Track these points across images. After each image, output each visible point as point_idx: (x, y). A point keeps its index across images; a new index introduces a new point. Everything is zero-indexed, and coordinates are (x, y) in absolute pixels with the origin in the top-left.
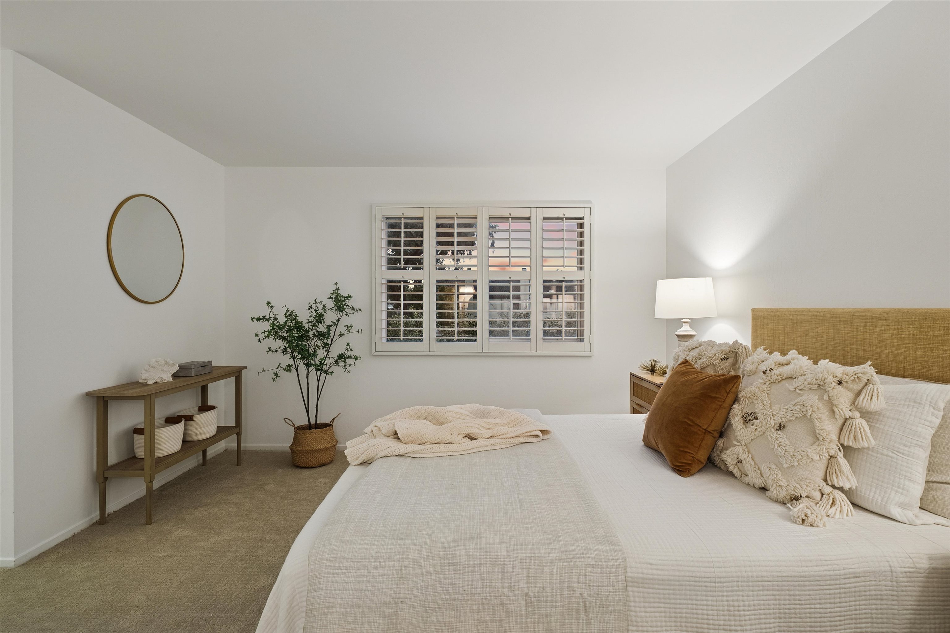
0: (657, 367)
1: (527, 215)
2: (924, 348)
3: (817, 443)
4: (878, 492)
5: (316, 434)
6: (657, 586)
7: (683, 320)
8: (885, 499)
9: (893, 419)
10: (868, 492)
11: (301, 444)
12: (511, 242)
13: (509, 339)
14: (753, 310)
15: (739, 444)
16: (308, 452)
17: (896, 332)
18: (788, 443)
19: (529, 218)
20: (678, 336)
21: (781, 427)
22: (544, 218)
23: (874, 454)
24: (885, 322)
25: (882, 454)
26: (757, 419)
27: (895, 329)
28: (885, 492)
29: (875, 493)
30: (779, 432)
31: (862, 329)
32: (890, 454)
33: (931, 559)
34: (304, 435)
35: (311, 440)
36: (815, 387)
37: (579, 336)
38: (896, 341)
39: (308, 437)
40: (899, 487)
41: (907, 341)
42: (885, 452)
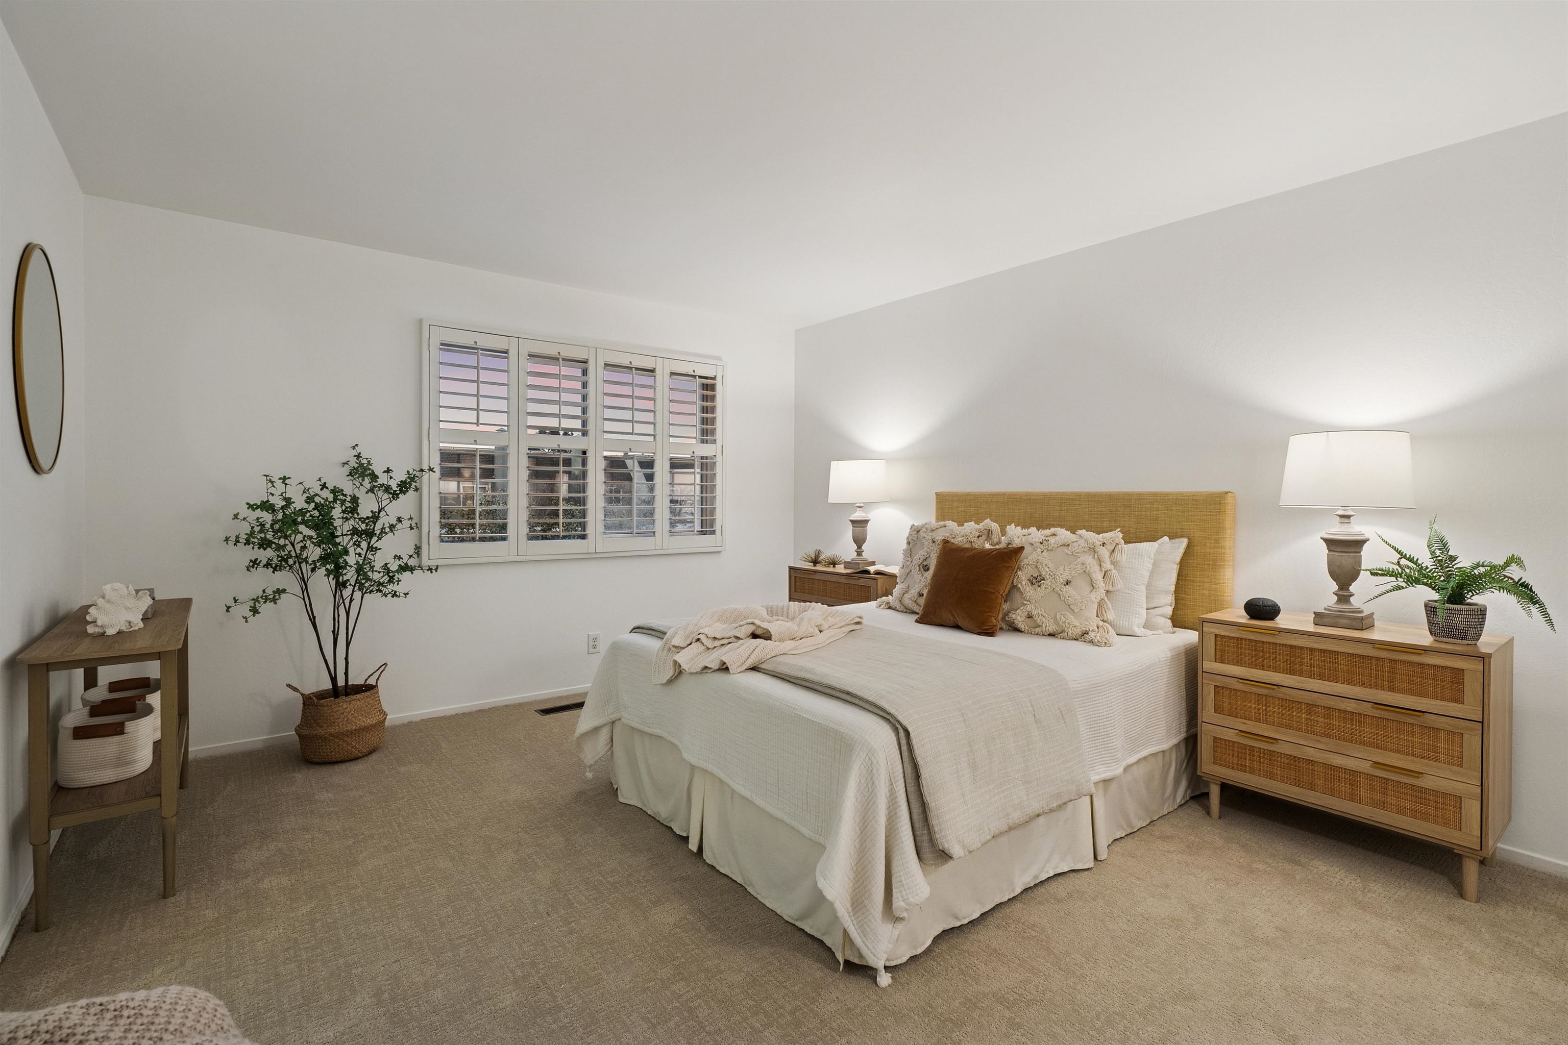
0: (822, 557)
1: (650, 366)
2: (1110, 521)
3: (1094, 590)
4: (1125, 620)
5: (360, 701)
6: (1079, 696)
7: (857, 505)
8: (1130, 623)
9: (1128, 568)
10: (1118, 622)
11: (334, 723)
12: (635, 400)
13: (631, 533)
14: (937, 494)
15: (1029, 603)
16: (351, 733)
17: (1087, 510)
18: (1075, 593)
19: (653, 371)
20: (853, 522)
21: (1068, 583)
22: (672, 374)
23: (1121, 594)
24: (1078, 502)
25: (1125, 593)
26: (1044, 579)
27: (1086, 508)
28: (1129, 619)
29: (1123, 621)
30: (1067, 586)
31: (1057, 508)
32: (1130, 592)
33: (1170, 651)
34: (339, 707)
35: (352, 712)
36: (1086, 550)
37: (707, 527)
38: (1087, 516)
39: (346, 708)
40: (1136, 614)
41: (1095, 516)
42: (1127, 591)
